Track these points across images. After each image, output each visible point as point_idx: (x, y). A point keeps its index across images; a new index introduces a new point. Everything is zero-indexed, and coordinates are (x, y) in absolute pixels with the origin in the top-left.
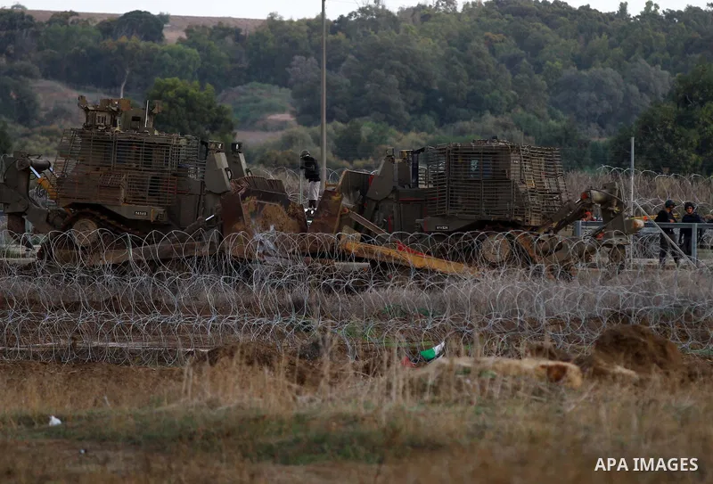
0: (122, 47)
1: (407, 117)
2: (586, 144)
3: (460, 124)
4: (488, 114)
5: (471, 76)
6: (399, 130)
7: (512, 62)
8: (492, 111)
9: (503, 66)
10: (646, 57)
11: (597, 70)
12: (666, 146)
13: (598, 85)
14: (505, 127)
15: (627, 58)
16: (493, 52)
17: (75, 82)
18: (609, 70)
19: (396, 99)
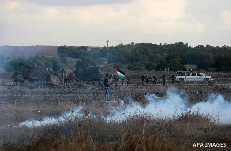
0: (81, 52)
1: (126, 62)
2: (154, 66)
3: (134, 63)
4: (138, 61)
5: (136, 55)
6: (124, 64)
7: (143, 53)
8: (139, 61)
9: (141, 54)
10: (164, 52)
11: (157, 54)
12: (165, 66)
13: (157, 57)
14: (141, 63)
15: (161, 52)
16: (140, 51)
17: (74, 57)
18: (158, 54)
19: (124, 59)
